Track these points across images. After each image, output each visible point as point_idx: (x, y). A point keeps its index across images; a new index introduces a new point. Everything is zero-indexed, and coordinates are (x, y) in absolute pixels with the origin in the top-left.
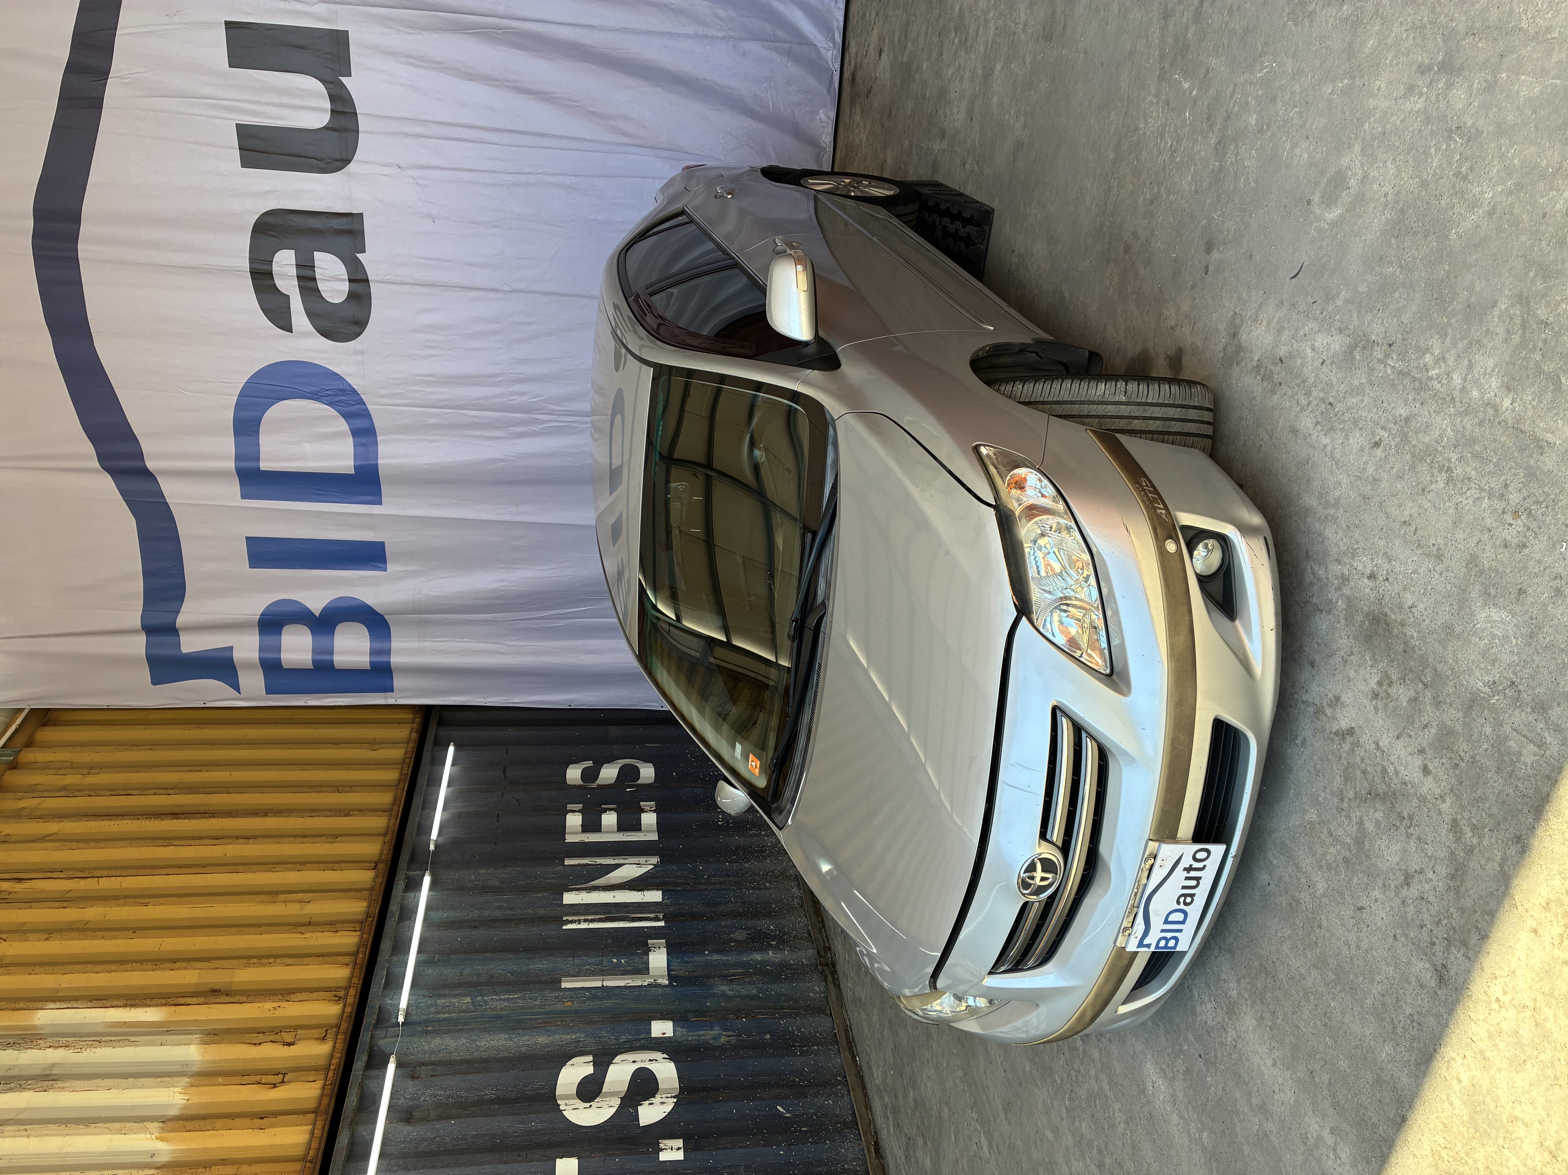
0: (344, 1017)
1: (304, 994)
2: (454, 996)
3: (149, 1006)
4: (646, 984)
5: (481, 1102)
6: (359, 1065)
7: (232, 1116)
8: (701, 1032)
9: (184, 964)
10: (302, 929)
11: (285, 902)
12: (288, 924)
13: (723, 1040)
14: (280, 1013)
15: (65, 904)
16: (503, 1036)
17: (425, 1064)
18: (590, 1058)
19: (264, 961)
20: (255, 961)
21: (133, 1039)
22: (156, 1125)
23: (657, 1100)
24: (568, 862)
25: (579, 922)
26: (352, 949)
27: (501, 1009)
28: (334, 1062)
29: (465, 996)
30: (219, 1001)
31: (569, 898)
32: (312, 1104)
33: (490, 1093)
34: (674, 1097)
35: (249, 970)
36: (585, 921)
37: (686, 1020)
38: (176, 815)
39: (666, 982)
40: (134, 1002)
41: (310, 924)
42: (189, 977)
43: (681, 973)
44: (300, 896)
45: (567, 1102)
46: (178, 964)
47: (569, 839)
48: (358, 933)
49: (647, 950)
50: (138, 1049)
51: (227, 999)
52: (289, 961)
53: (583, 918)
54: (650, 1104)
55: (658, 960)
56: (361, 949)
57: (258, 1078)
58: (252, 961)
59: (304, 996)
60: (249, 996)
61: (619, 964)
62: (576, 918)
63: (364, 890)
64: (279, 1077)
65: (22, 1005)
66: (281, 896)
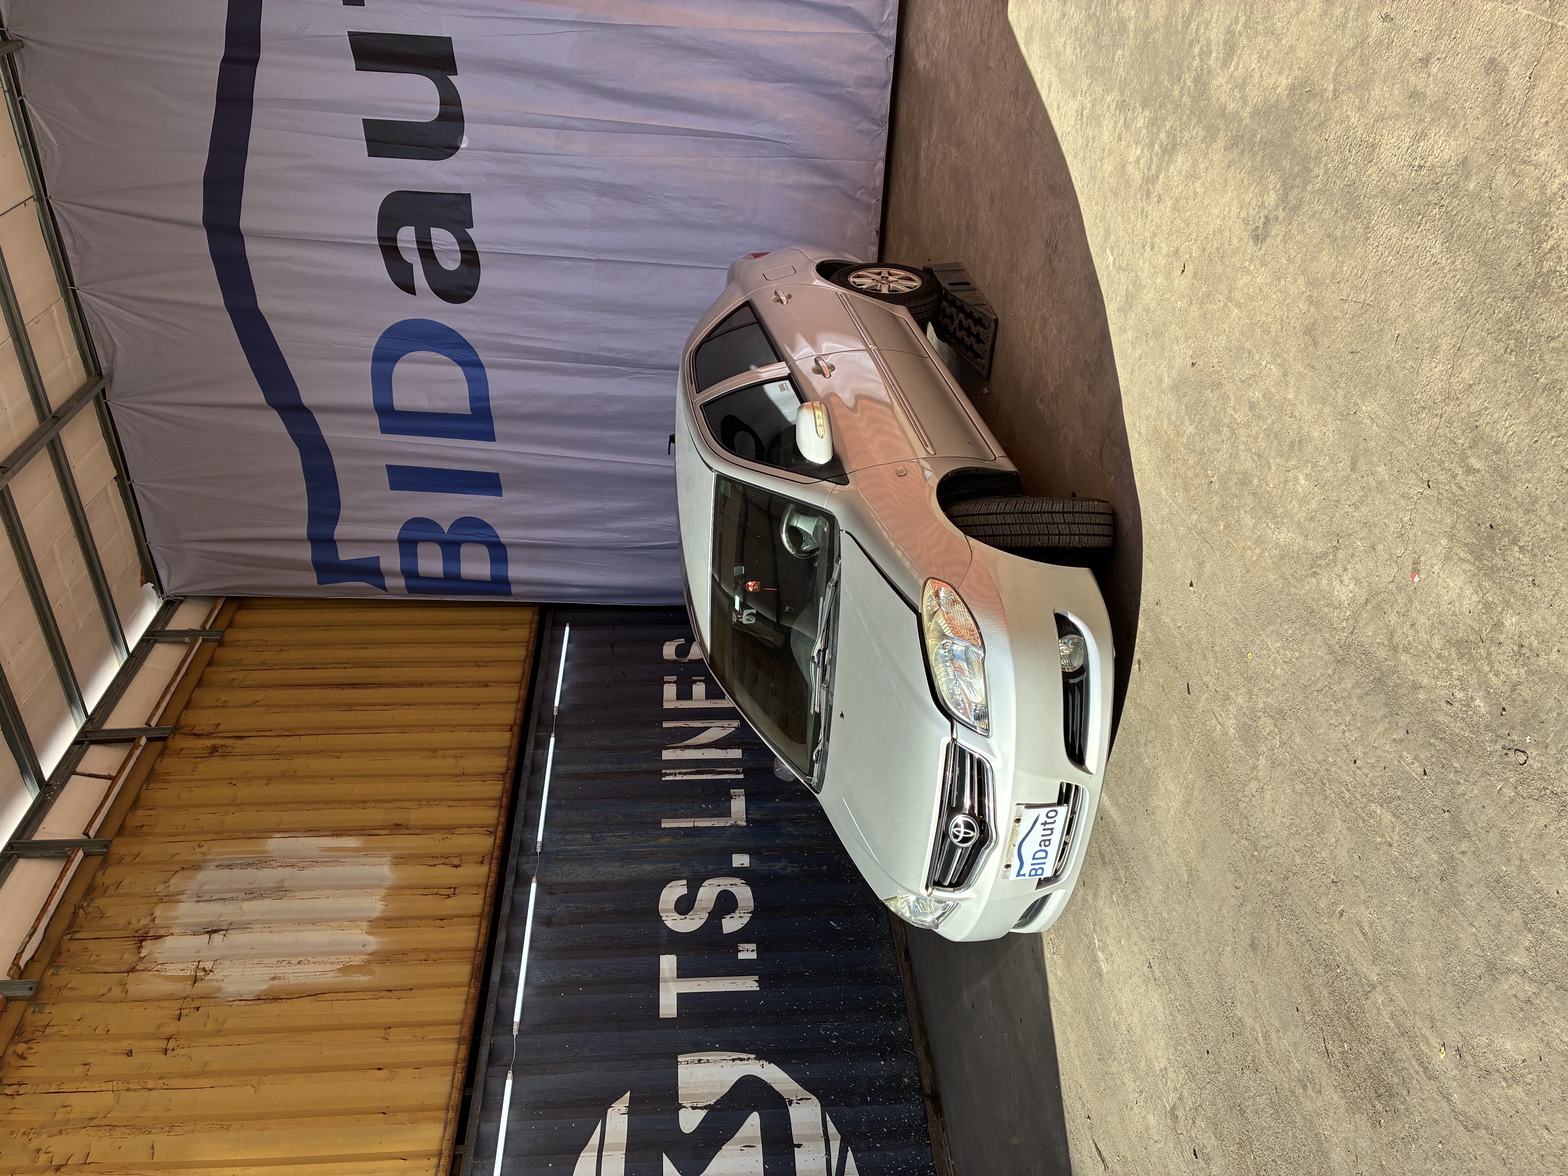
0: (496, 847)
2: (578, 833)
3: (350, 836)
4: (728, 825)
5: (602, 913)
6: (509, 883)
7: (421, 918)
8: (772, 864)
9: (373, 805)
10: (458, 779)
11: (444, 757)
12: (448, 775)
13: (789, 870)
14: (447, 843)
15: (277, 757)
16: (617, 864)
17: (558, 884)
18: (685, 882)
19: (431, 803)
20: (425, 803)
21: (342, 860)
22: (364, 924)
23: (736, 915)
24: (666, 725)
25: (675, 774)
26: (498, 795)
27: (615, 844)
28: (490, 880)
29: (587, 833)
30: (401, 833)
31: (667, 755)
32: (477, 911)
33: (608, 906)
34: (750, 913)
35: (422, 810)
36: (680, 773)
37: (760, 854)
38: (352, 685)
39: (745, 824)
40: (339, 833)
41: (464, 775)
42: (378, 814)
43: (756, 816)
44: (453, 752)
45: (667, 914)
46: (368, 805)
47: (666, 705)
48: (502, 782)
49: (730, 798)
50: (346, 868)
51: (408, 832)
52: (451, 803)
53: (678, 771)
54: (731, 917)
55: (738, 805)
56: (504, 795)
57: (436, 891)
58: (423, 803)
59: (465, 830)
60: (423, 829)
61: (707, 809)
62: (672, 771)
63: (503, 748)
64: (453, 891)
65: (255, 835)
66: (440, 752)
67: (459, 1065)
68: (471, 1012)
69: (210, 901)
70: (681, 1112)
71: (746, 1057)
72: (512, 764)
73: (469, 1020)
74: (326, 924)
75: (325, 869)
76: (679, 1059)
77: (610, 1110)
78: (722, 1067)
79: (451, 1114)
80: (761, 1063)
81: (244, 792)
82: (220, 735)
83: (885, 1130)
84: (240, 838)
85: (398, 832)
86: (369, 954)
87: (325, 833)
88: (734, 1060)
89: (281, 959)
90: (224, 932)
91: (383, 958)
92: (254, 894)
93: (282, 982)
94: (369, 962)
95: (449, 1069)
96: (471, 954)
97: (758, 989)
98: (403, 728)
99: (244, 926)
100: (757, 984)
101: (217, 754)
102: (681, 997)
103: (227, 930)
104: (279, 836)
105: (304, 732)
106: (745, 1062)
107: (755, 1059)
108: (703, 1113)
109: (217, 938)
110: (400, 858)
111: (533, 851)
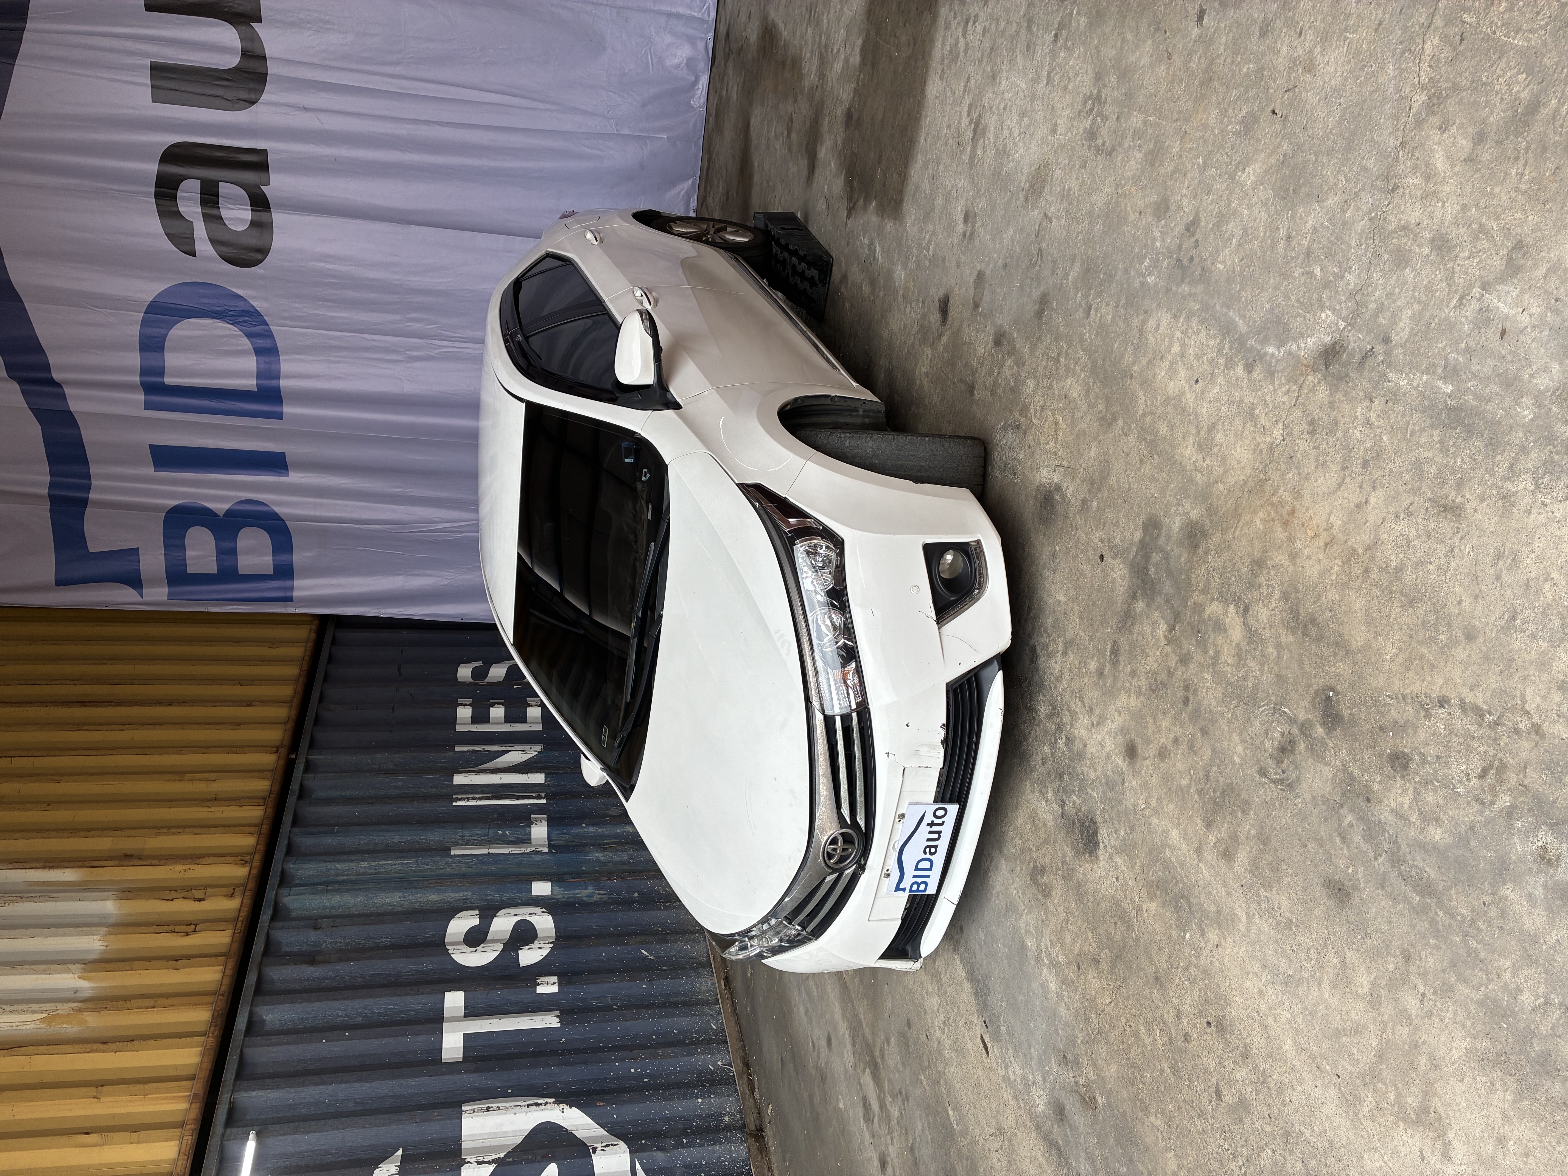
0: (251, 878)
1: (212, 858)
2: (352, 861)
3: (66, 868)
4: (528, 851)
5: (378, 948)
6: (265, 917)
7: (150, 959)
8: (576, 891)
9: (98, 833)
10: (208, 804)
11: (192, 780)
12: (196, 800)
13: (596, 898)
14: (189, 874)
16: (398, 894)
17: (326, 917)
18: (477, 912)
19: (173, 830)
20: (165, 830)
21: (55, 895)
22: (78, 966)
23: (535, 945)
24: (458, 749)
25: (468, 799)
26: (257, 821)
27: (396, 872)
28: (242, 914)
29: (362, 861)
30: (131, 863)
31: (459, 779)
32: (223, 950)
33: (385, 941)
34: (551, 943)
35: (160, 838)
36: (473, 798)
37: (564, 881)
38: (83, 703)
39: (547, 850)
40: (52, 864)
41: (216, 799)
42: (104, 844)
43: (560, 843)
44: (206, 775)
45: (455, 947)
46: (92, 833)
47: (459, 729)
48: (262, 807)
49: (530, 824)
50: (58, 903)
51: (141, 862)
52: (197, 830)
53: (471, 796)
54: (529, 949)
55: (540, 831)
56: (265, 822)
57: (172, 928)
58: (162, 830)
59: (212, 860)
60: (160, 860)
61: (504, 835)
62: (465, 796)
63: (266, 771)
64: (191, 927)
66: (188, 775)
67: (189, 1126)
68: (208, 1065)
70: (465, 1170)
71: (543, 1102)
72: (276, 788)
73: (204, 1075)
74: (28, 967)
75: (30, 907)
76: (463, 1108)
77: (376, 1171)
78: (517, 1114)
80: (561, 1107)
85: (129, 864)
86: (81, 1001)
87: (34, 865)
88: (529, 1105)
91: (100, 1003)
94: (81, 1010)
95: (178, 1132)
96: (212, 998)
97: (559, 1025)
98: (143, 749)
100: (558, 1020)
102: (468, 1038)
105: (18, 753)
106: (543, 1107)
107: (554, 1103)
108: (491, 1168)
110: (128, 892)
111: (297, 882)
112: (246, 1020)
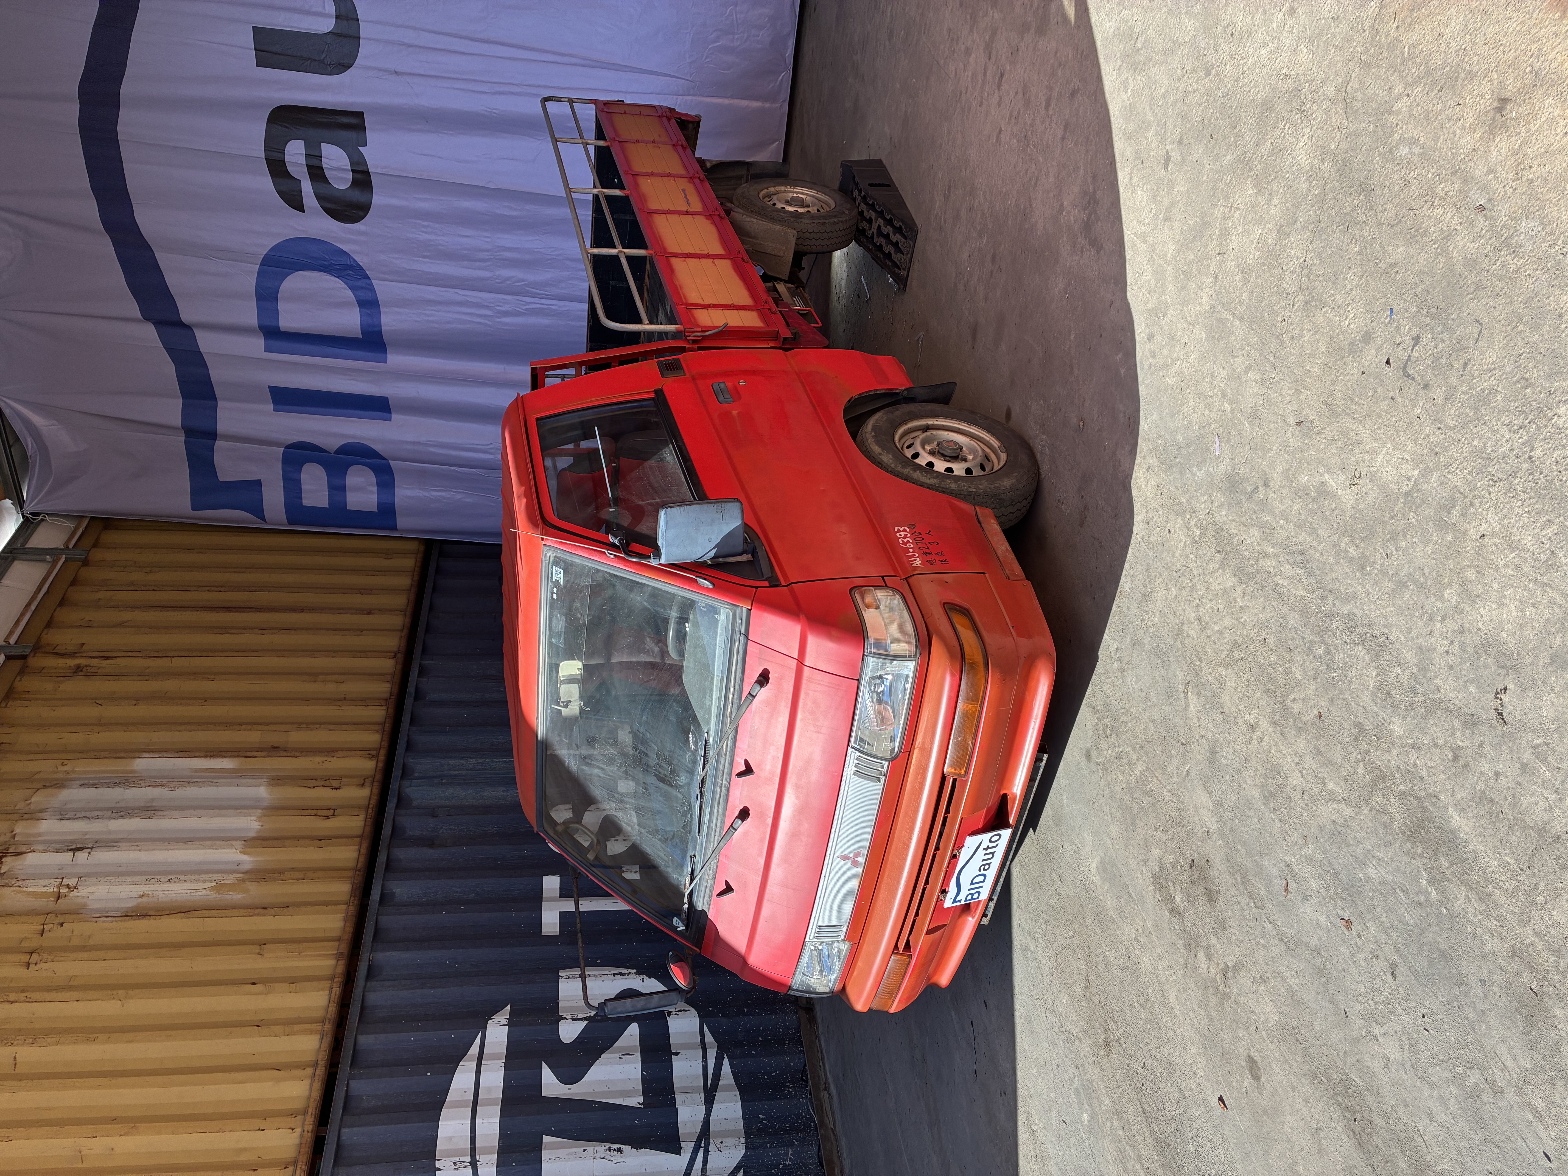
0: (378, 770)
2: (462, 758)
3: (225, 757)
5: (486, 835)
6: (391, 805)
7: (298, 838)
9: (249, 727)
10: (339, 703)
11: (324, 681)
12: (328, 699)
14: (327, 766)
15: (147, 678)
16: (502, 789)
17: (442, 807)
18: (570, 807)
19: (312, 726)
20: (304, 726)
21: (217, 781)
22: (239, 843)
23: (621, 837)
26: (381, 720)
28: (371, 802)
29: (471, 758)
30: (278, 755)
32: (358, 832)
33: (492, 829)
34: (634, 836)
35: (300, 733)
38: (228, 609)
40: (212, 754)
41: (345, 700)
42: (254, 737)
44: (335, 677)
46: (243, 726)
48: (384, 708)
50: (220, 788)
51: (285, 754)
52: (332, 727)
54: (616, 840)
56: (387, 720)
57: (315, 812)
58: (302, 726)
59: (345, 753)
60: (302, 752)
63: (387, 674)
64: (331, 812)
65: (122, 755)
66: (320, 677)
67: (336, 980)
68: (350, 929)
69: (74, 819)
70: (562, 1024)
71: (627, 972)
72: (395, 691)
73: (348, 937)
74: (198, 843)
75: (197, 788)
76: (560, 974)
77: (490, 1022)
78: (603, 981)
79: (328, 1027)
80: (642, 977)
81: (111, 711)
82: (84, 655)
83: (760, 1039)
84: (106, 758)
85: (276, 755)
86: (243, 873)
87: (197, 755)
88: (614, 975)
89: (150, 877)
90: (89, 850)
91: (260, 875)
92: (120, 812)
93: (151, 899)
94: (243, 880)
95: (327, 984)
96: (350, 874)
98: (281, 652)
99: (111, 843)
101: (81, 673)
102: (562, 915)
103: (92, 848)
104: (147, 755)
105: (176, 654)
106: (626, 977)
107: (636, 973)
108: (583, 1024)
109: (82, 856)
110: (277, 780)
111: (416, 775)
112: (379, 892)
